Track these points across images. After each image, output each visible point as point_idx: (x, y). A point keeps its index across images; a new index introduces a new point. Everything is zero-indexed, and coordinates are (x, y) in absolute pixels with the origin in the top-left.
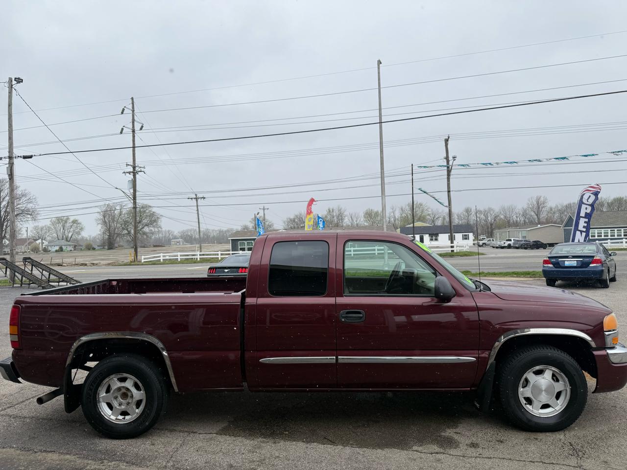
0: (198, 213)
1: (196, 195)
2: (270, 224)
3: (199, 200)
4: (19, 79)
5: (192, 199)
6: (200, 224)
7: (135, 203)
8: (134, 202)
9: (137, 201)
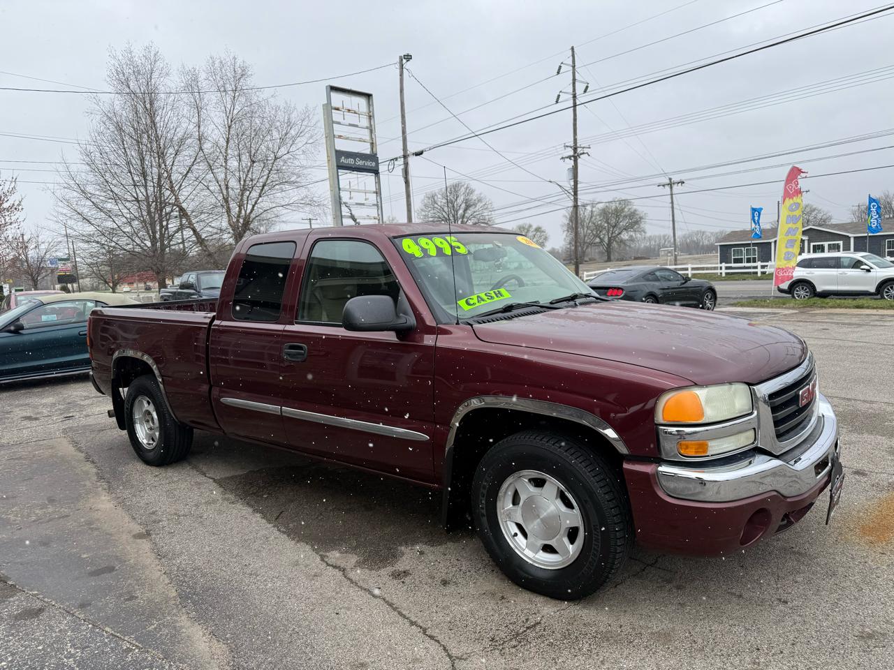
0: (673, 208)
1: (670, 179)
2: (825, 217)
3: (675, 187)
4: (408, 55)
5: (664, 186)
6: (676, 224)
7: (576, 200)
8: (574, 198)
9: (579, 197)
